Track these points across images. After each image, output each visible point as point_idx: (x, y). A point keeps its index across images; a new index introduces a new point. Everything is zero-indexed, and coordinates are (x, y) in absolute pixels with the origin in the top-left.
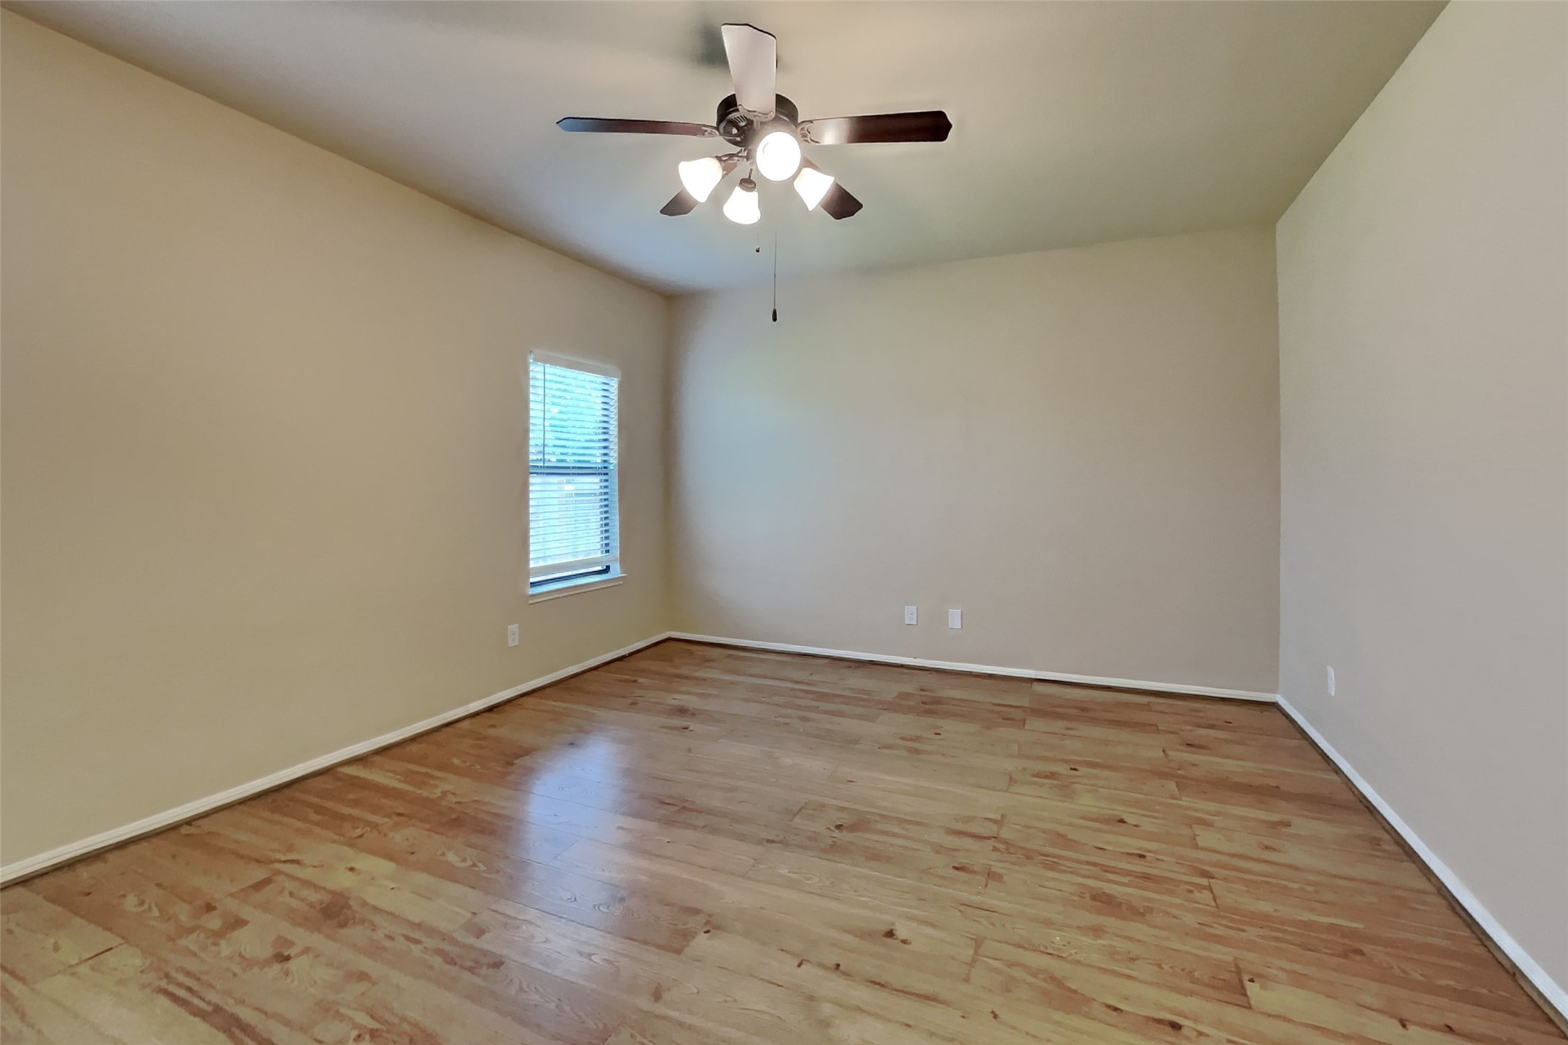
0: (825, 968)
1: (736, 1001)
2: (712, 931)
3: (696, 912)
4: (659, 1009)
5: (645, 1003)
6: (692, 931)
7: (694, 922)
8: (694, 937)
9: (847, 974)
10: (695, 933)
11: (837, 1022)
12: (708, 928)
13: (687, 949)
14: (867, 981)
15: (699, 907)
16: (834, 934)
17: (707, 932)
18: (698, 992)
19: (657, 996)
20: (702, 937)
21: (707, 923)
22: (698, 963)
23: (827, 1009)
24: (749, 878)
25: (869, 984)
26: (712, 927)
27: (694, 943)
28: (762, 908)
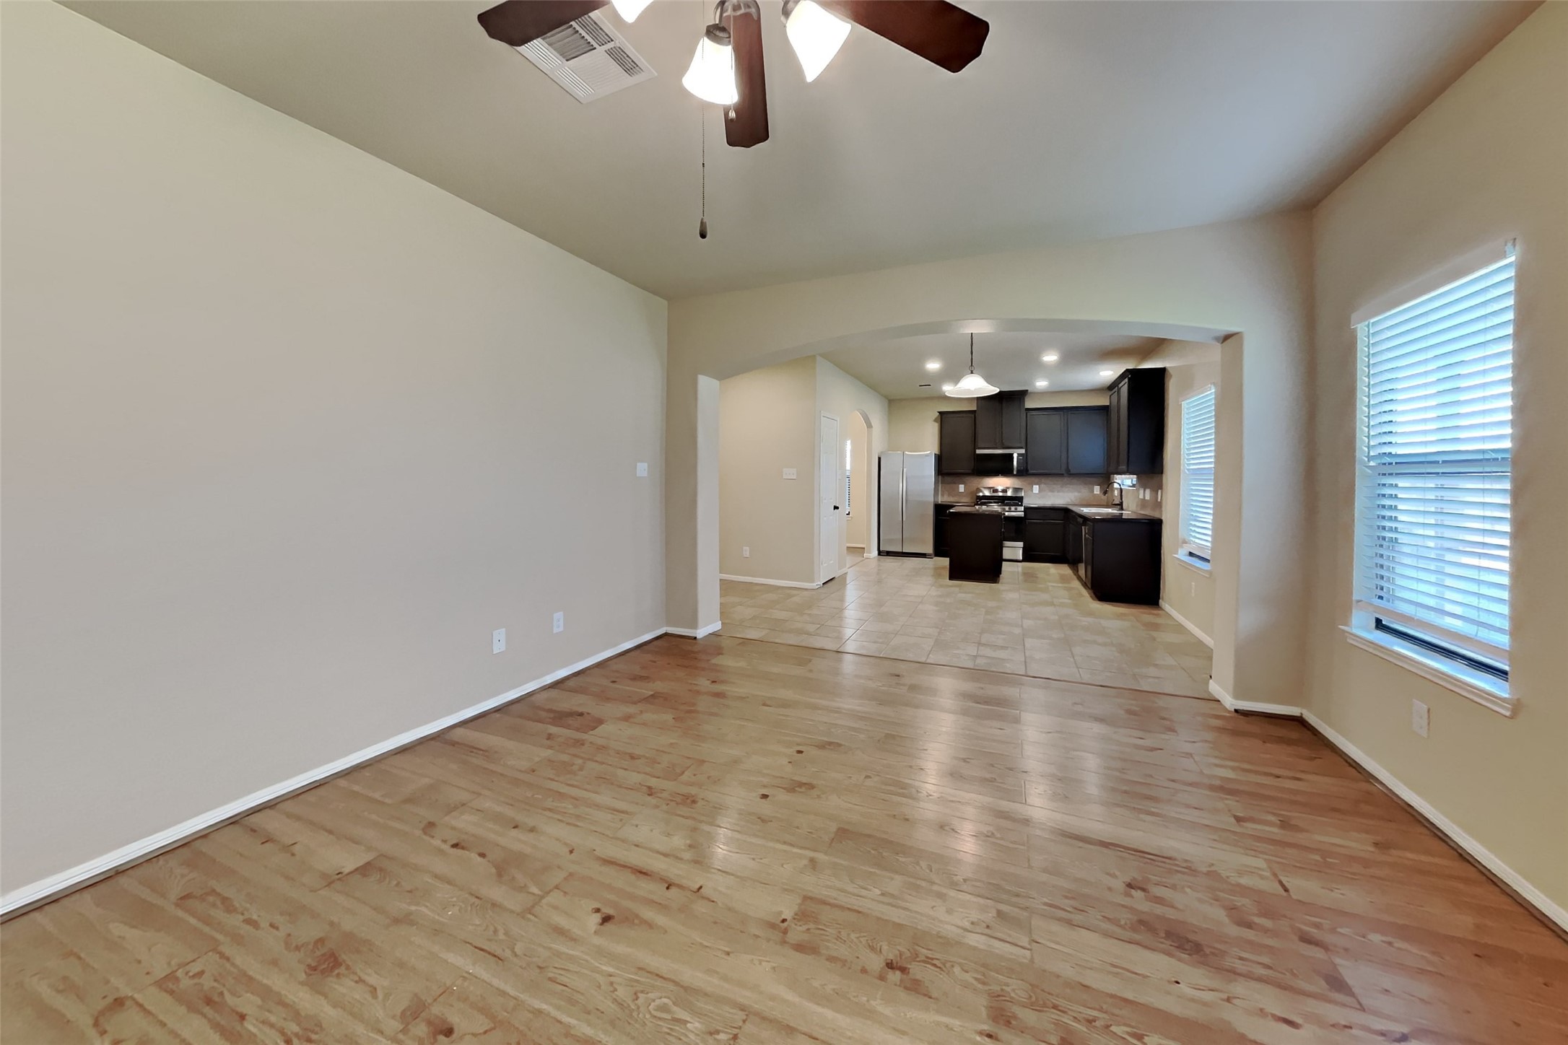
0: (680, 886)
1: (754, 859)
2: (778, 922)
3: (800, 948)
4: (811, 854)
5: (820, 857)
6: (799, 920)
7: (798, 933)
8: (796, 914)
9: (662, 880)
10: (794, 919)
11: (683, 847)
12: (785, 924)
13: (799, 901)
14: (650, 875)
15: (798, 955)
16: (660, 920)
17: (784, 921)
18: (782, 866)
19: (812, 860)
20: (788, 914)
21: (785, 932)
22: (786, 887)
23: (687, 856)
24: (743, 1008)
25: (650, 873)
26: (779, 927)
27: (796, 908)
28: (728, 954)
